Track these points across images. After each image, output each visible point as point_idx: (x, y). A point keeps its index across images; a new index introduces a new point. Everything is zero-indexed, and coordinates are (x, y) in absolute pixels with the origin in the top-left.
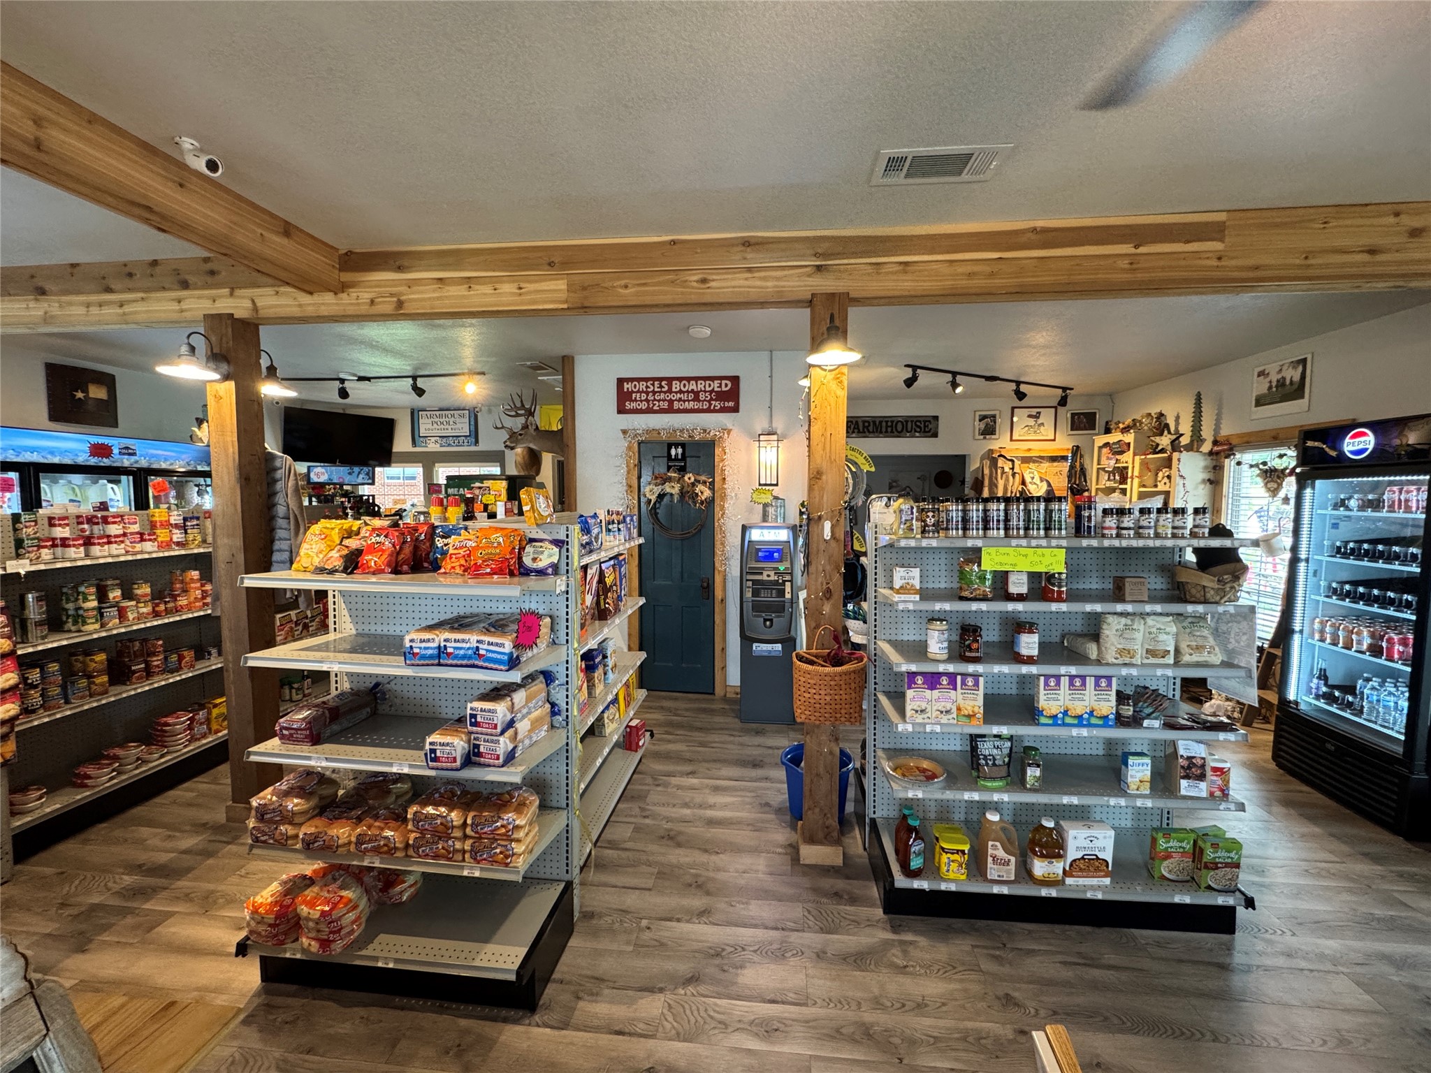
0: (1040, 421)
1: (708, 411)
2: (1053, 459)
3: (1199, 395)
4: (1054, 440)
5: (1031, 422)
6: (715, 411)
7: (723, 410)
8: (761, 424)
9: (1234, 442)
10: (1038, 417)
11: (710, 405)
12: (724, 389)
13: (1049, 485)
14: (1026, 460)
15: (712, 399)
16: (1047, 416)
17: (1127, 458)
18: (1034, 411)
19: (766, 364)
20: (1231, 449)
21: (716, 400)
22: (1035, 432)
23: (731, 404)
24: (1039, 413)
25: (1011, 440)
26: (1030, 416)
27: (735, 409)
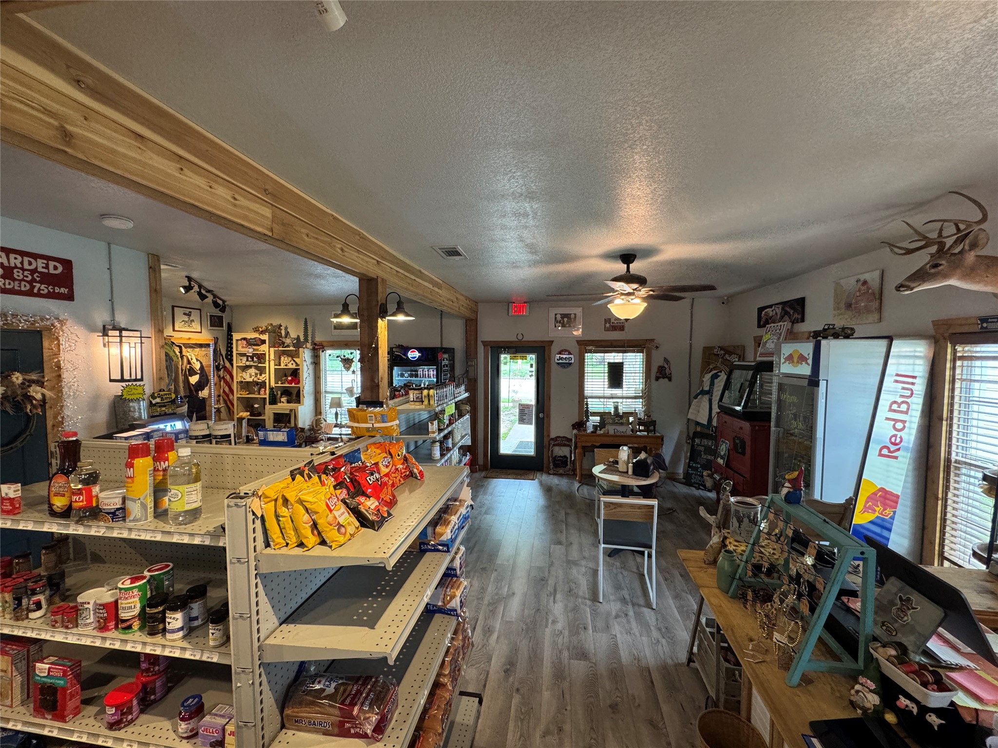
0: (191, 318)
1: (30, 293)
2: (201, 346)
3: (306, 319)
4: (201, 332)
5: (186, 318)
6: (39, 295)
7: (51, 296)
8: (101, 317)
9: (324, 344)
10: (190, 315)
11: (33, 287)
12: (52, 271)
13: (201, 363)
14: (188, 346)
15: (34, 280)
16: (195, 315)
17: (264, 348)
18: (187, 311)
19: (105, 253)
20: (323, 348)
21: (41, 282)
22: (189, 326)
23: (63, 290)
24: (190, 312)
25: (174, 330)
26: (185, 314)
27: (70, 297)
